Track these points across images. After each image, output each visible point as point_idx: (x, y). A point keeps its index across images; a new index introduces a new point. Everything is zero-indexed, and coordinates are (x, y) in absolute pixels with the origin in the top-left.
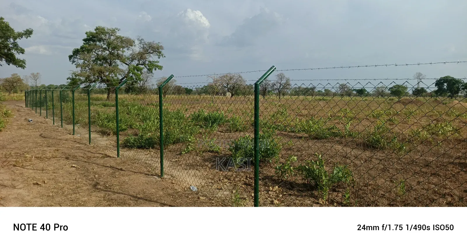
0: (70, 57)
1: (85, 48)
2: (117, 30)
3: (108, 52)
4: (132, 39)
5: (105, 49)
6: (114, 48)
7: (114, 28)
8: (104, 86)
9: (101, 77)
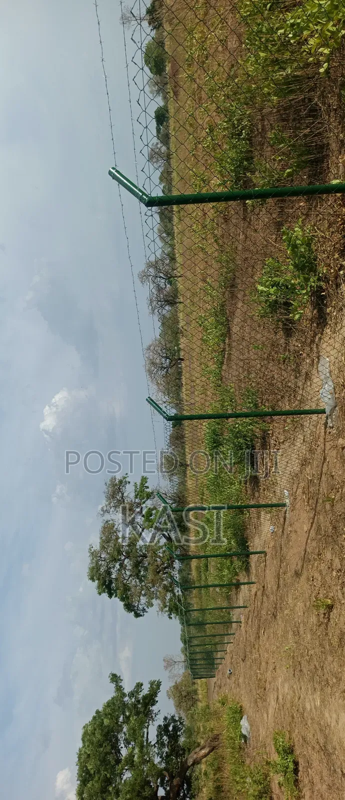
0: (137, 615)
1: (122, 595)
2: (92, 549)
3: (126, 561)
4: (102, 525)
5: (121, 565)
6: (120, 553)
7: (89, 554)
8: (177, 564)
9: (165, 568)
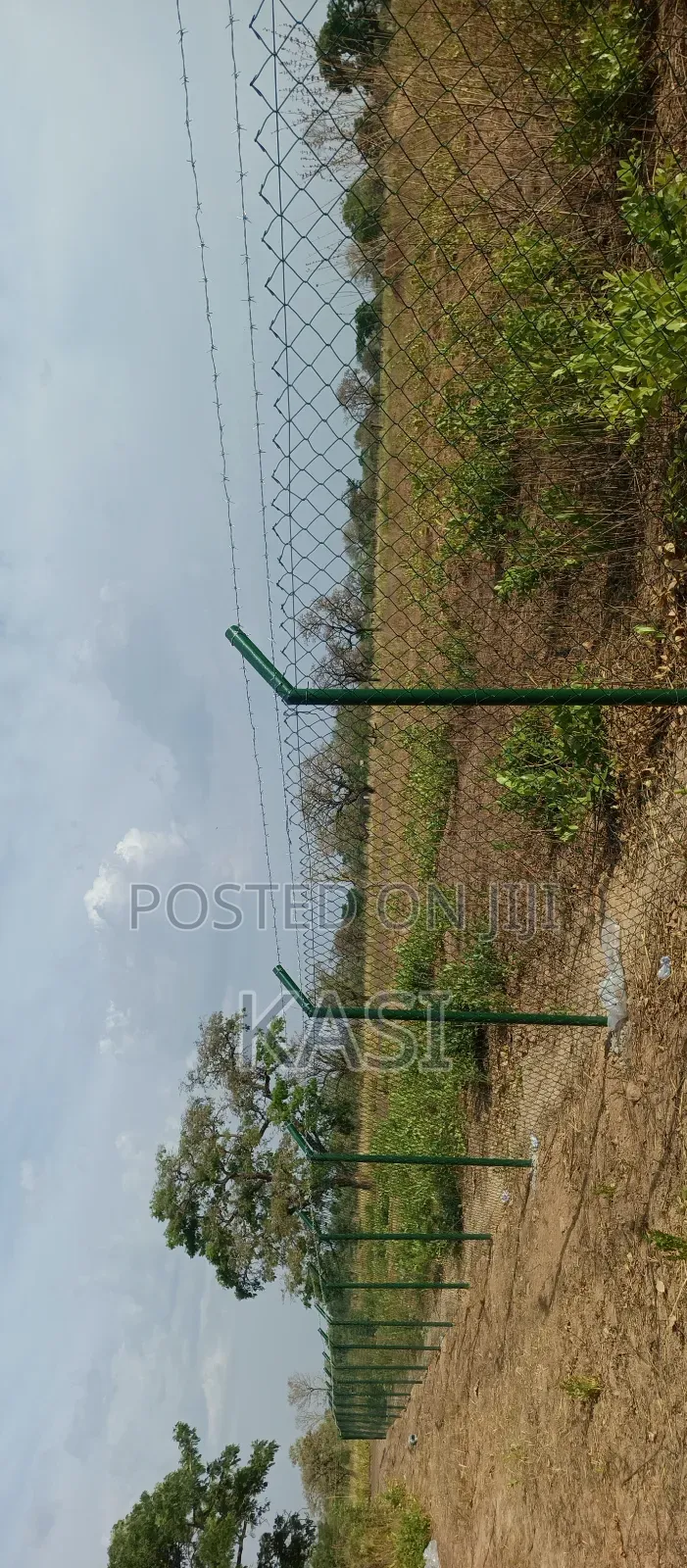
0: (242, 1294)
1: (215, 1251)
2: (163, 1154)
3: (229, 1184)
4: (188, 1107)
5: (219, 1191)
6: (218, 1166)
7: (156, 1164)
9: (306, 1204)
